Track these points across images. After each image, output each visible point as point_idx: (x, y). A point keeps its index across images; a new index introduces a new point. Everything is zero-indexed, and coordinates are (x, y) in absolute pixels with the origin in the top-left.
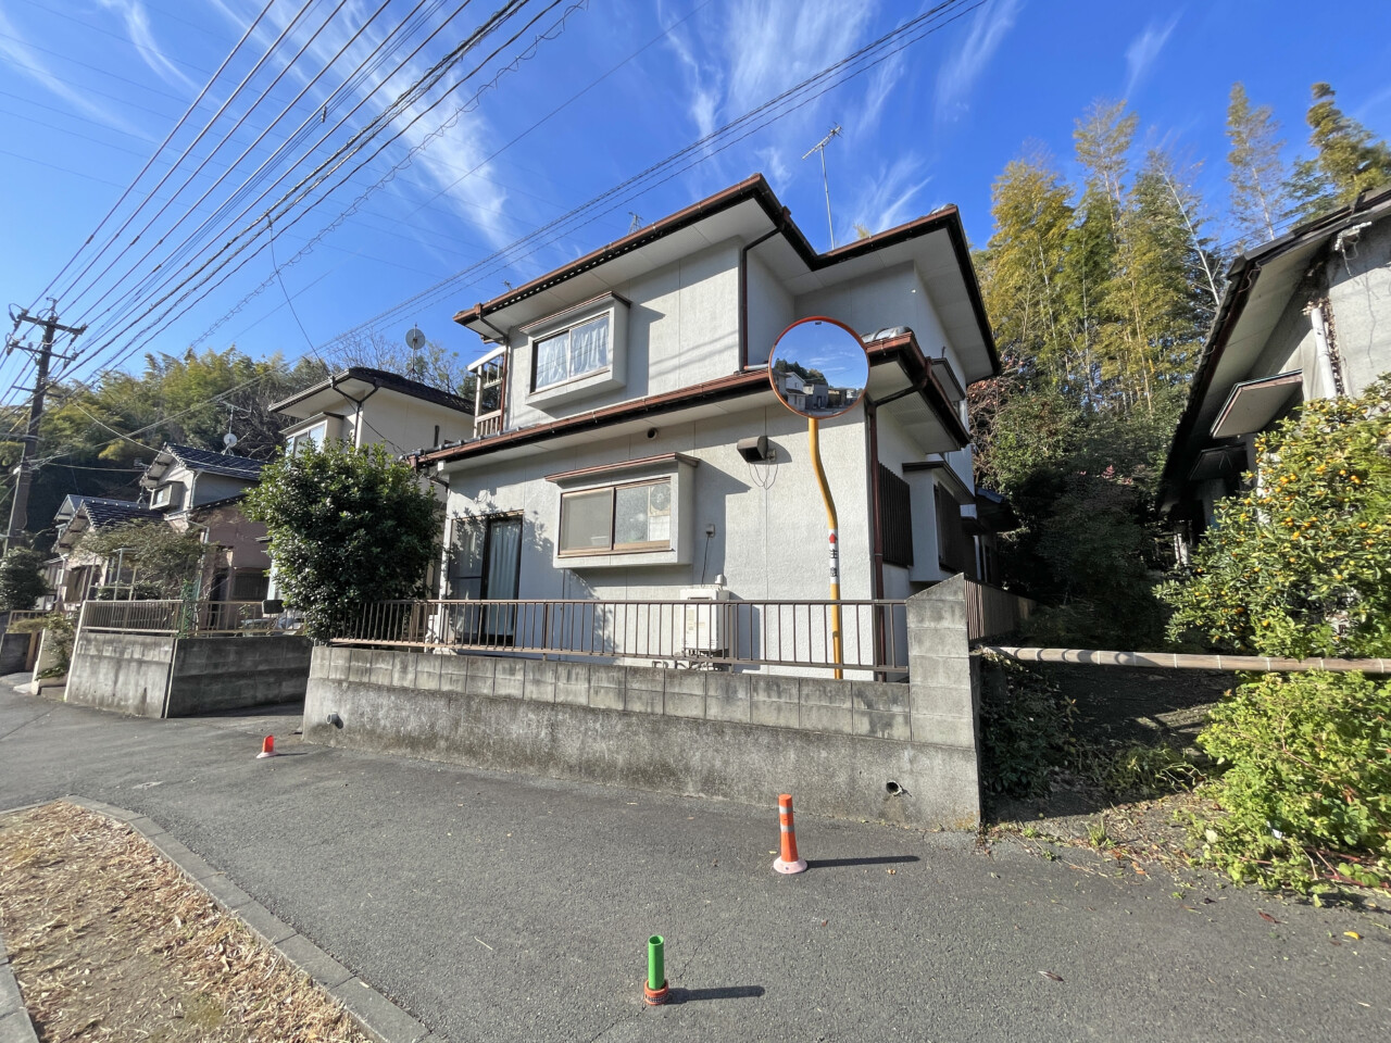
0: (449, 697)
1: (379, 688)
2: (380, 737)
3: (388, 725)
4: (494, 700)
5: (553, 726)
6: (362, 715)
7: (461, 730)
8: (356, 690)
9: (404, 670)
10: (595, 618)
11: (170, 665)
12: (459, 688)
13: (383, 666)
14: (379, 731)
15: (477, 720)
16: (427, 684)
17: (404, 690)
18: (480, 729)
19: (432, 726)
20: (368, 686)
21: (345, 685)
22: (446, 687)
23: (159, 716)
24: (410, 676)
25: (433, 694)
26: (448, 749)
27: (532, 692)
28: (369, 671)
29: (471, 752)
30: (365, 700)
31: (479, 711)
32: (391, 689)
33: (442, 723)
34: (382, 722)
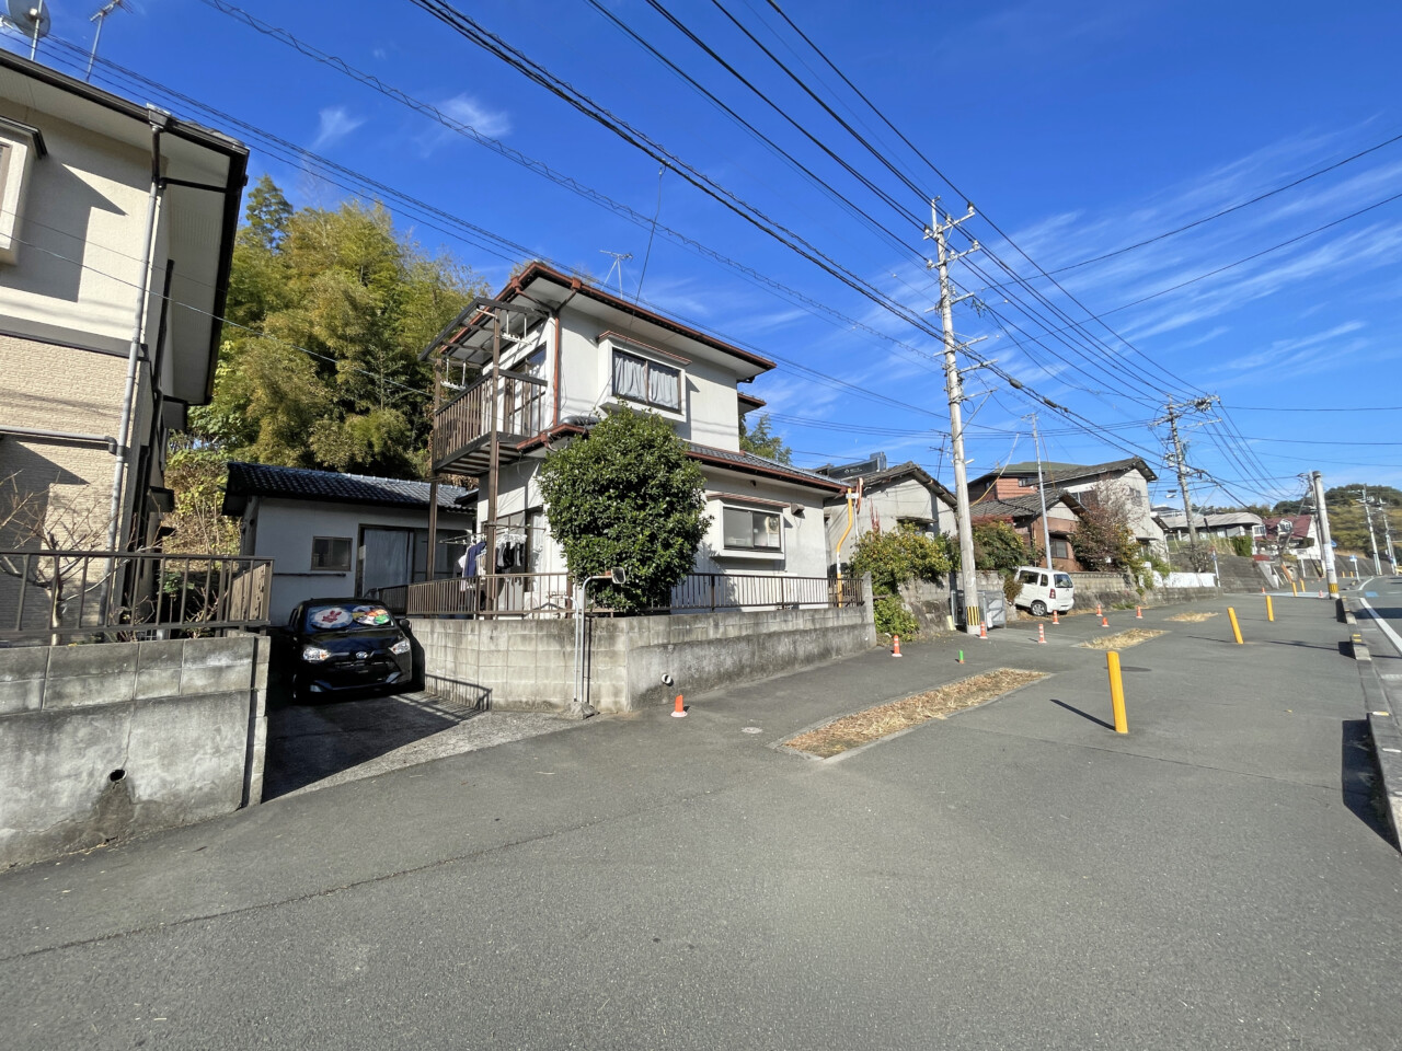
0: (748, 639)
1: (700, 643)
2: (707, 680)
3: (711, 669)
4: (770, 635)
5: (794, 643)
6: (690, 668)
7: (756, 658)
8: (680, 650)
9: (716, 626)
10: (727, 589)
11: (253, 693)
12: (750, 632)
13: (700, 625)
14: (705, 676)
15: (764, 649)
16: (733, 633)
17: (719, 641)
18: (766, 654)
19: (740, 661)
20: (691, 644)
21: (670, 647)
22: (744, 633)
23: (229, 808)
24: (721, 630)
25: (738, 639)
26: (751, 672)
27: (785, 627)
28: (689, 632)
29: (763, 669)
30: (689, 656)
31: (764, 644)
32: (710, 642)
33: (746, 656)
34: (707, 669)
